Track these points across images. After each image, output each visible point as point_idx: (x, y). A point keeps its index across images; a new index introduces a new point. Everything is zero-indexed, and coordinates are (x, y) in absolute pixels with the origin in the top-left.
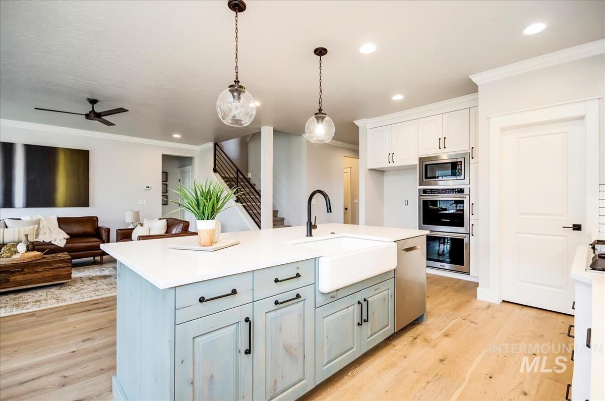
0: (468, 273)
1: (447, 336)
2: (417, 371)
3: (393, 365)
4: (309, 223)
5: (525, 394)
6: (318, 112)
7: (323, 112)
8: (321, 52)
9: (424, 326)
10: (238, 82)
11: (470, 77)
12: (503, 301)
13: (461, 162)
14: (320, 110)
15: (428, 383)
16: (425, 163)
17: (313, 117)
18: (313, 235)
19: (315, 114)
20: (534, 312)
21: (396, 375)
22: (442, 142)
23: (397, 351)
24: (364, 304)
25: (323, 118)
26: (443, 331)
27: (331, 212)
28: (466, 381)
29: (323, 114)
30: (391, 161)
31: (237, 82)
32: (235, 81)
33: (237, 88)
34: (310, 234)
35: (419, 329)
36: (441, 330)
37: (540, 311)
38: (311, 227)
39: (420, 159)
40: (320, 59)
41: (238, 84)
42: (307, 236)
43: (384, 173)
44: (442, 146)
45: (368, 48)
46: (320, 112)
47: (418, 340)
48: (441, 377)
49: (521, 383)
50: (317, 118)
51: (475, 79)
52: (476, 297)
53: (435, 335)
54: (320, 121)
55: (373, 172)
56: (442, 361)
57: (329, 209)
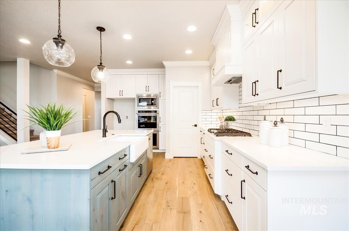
0: (158, 149)
1: (163, 174)
2: (160, 190)
3: (151, 192)
4: (104, 130)
5: (195, 184)
6: (100, 64)
7: (102, 65)
8: (101, 29)
9: (153, 173)
10: (61, 36)
11: (163, 62)
12: (174, 157)
13: (155, 98)
14: (101, 64)
15: (167, 192)
16: (139, 98)
17: (96, 67)
18: (106, 136)
19: (98, 66)
20: (184, 158)
21: (154, 194)
22: (147, 88)
23: (149, 186)
24: (141, 166)
25: (103, 69)
26: (161, 173)
27: (121, 123)
28: (178, 187)
29: (103, 66)
30: (121, 94)
31: (59, 36)
32: (58, 36)
33: (59, 41)
34: (104, 135)
35: (152, 175)
36: (160, 173)
37: (186, 158)
38: (105, 131)
39: (137, 95)
40: (101, 33)
41: (61, 38)
42: (103, 137)
43: (114, 101)
44: (147, 90)
45: (127, 37)
46: (101, 65)
47: (154, 179)
48: (170, 189)
49: (192, 181)
50: (99, 69)
51: (165, 63)
52: (165, 158)
53: (159, 175)
54: (101, 70)
55: (109, 100)
56: (167, 183)
57: (120, 121)
